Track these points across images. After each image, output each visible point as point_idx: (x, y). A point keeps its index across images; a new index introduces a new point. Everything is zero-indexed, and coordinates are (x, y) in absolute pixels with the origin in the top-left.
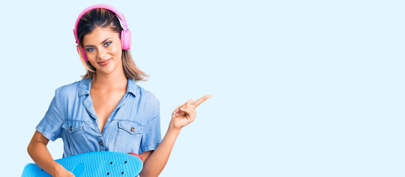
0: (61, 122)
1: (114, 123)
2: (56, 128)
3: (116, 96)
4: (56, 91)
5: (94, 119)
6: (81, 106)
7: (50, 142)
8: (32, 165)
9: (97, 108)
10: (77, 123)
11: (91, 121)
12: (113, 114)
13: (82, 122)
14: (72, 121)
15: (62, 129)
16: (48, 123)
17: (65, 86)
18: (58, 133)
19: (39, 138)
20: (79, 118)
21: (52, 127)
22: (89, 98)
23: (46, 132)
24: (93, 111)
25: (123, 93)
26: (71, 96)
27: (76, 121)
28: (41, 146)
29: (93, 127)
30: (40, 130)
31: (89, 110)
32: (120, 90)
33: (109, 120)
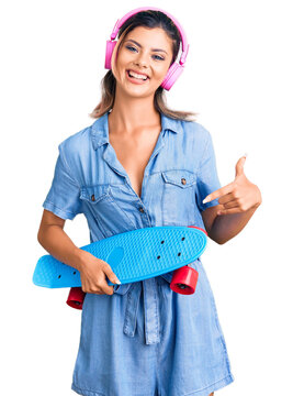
0: (77, 191)
1: (156, 179)
2: (72, 201)
3: (148, 137)
4: (59, 148)
5: (123, 178)
6: (101, 163)
7: (68, 221)
9: (123, 161)
10: (101, 188)
11: (119, 181)
12: (151, 162)
13: (107, 185)
14: (92, 187)
15: (79, 201)
16: (58, 195)
17: (68, 140)
18: (76, 208)
19: (50, 220)
20: (102, 181)
21: (66, 200)
23: (58, 210)
24: (118, 166)
25: (157, 130)
26: (83, 150)
27: (97, 186)
28: (54, 230)
29: (125, 190)
30: (49, 208)
31: (112, 166)
32: (151, 127)
33: (147, 173)
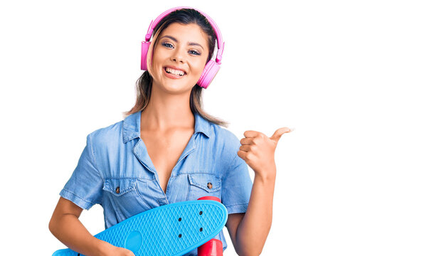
0: (100, 182)
1: (183, 178)
2: (94, 191)
3: (180, 139)
4: (88, 138)
5: (151, 174)
6: (130, 156)
8: (62, 252)
9: (154, 157)
10: (127, 181)
11: (147, 176)
12: (180, 163)
13: (135, 179)
14: (118, 179)
15: (101, 191)
16: (80, 184)
17: (101, 129)
18: (96, 197)
19: (67, 208)
20: (129, 174)
21: (87, 190)
22: (141, 142)
23: (77, 199)
24: (148, 161)
25: (190, 132)
27: (124, 179)
28: (70, 219)
29: (153, 186)
30: (68, 196)
31: (142, 160)
32: (185, 129)
33: (174, 173)
